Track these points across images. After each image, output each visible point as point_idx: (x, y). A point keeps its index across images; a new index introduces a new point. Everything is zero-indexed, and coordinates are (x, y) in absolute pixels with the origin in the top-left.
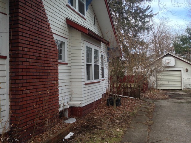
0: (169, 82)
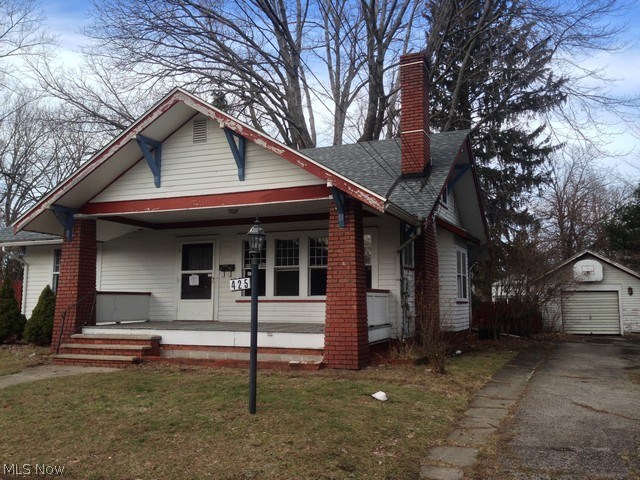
0: (590, 317)
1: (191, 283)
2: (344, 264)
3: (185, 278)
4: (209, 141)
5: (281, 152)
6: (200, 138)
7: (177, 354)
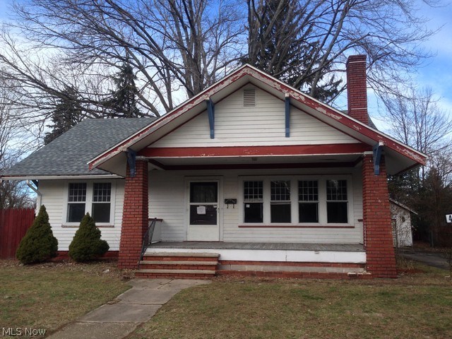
1: (199, 212)
2: (379, 201)
3: (193, 209)
4: (257, 106)
5: (339, 118)
6: (249, 102)
7: (233, 268)
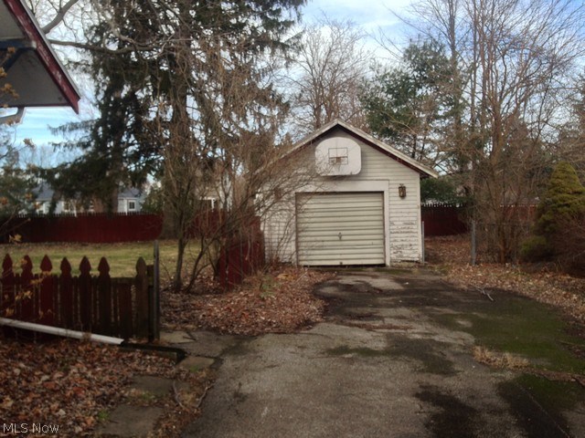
0: (340, 236)
